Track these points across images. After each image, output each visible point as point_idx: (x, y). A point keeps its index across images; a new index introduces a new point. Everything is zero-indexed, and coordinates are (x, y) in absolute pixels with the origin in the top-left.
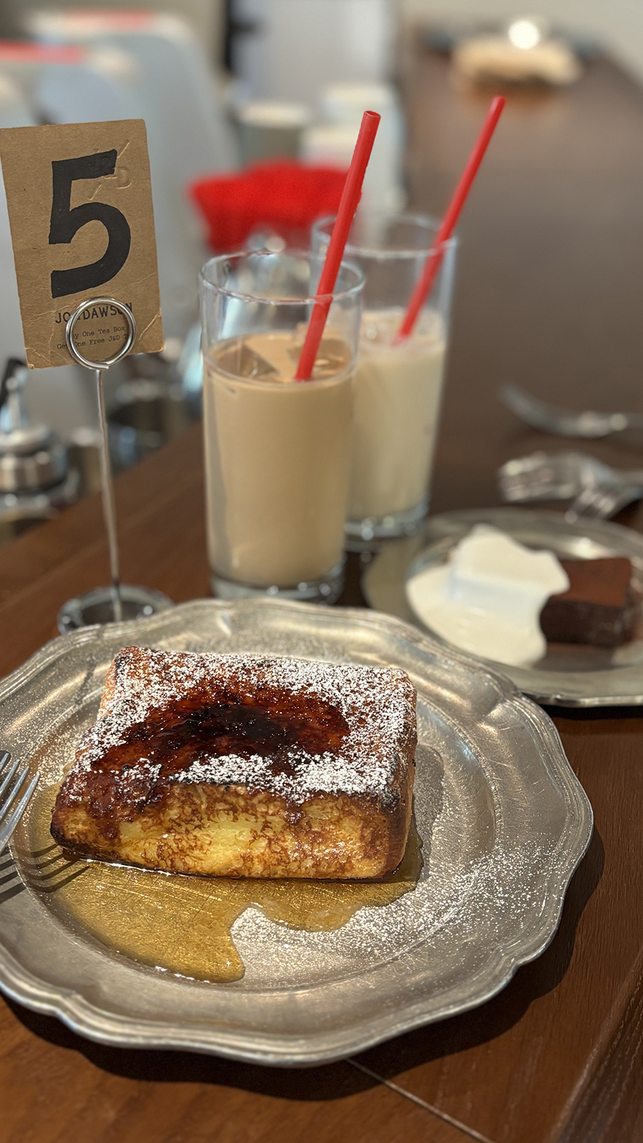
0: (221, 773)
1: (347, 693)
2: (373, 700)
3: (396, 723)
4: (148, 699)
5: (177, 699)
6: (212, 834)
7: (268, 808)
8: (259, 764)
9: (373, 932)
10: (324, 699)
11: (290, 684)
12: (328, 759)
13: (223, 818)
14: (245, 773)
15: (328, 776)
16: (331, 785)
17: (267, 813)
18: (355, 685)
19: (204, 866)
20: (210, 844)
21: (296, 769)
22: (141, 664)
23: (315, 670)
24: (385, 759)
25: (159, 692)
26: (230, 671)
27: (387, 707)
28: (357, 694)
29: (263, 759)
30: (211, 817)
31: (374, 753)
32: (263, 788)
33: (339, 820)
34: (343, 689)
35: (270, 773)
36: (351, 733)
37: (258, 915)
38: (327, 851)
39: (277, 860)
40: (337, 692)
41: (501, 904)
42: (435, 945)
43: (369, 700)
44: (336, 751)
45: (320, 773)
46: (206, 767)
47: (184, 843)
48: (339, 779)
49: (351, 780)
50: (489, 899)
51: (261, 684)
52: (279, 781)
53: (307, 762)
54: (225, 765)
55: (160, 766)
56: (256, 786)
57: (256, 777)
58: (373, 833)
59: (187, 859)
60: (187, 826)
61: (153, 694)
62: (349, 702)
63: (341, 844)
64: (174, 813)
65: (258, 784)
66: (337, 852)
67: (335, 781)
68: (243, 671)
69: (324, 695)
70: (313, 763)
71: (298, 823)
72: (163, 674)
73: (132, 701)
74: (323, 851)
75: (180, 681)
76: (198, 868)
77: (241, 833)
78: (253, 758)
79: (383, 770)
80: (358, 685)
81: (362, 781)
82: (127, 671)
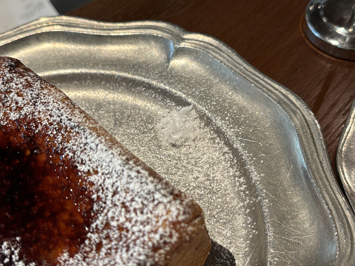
2: (129, 227)
26: (48, 121)
28: (124, 210)
34: (118, 196)
43: (127, 224)
51: (61, 147)
62: (110, 214)
75: (10, 110)
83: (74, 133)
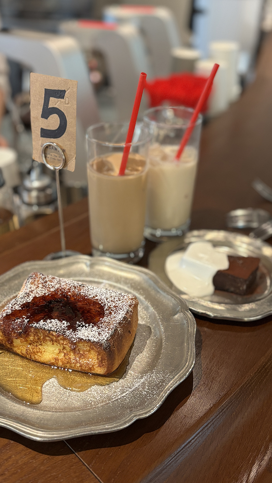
0: (49, 326)
1: (109, 301)
2: (118, 305)
3: (121, 316)
4: (35, 293)
5: (46, 295)
6: (45, 348)
7: (64, 342)
8: (65, 324)
9: (95, 395)
10: (100, 302)
11: (89, 294)
12: (91, 326)
13: (49, 343)
14: (57, 327)
15: (87, 333)
16: (86, 337)
17: (63, 344)
18: (113, 299)
19: (41, 359)
20: (44, 352)
21: (77, 329)
22: (37, 280)
23: (99, 291)
24: (110, 330)
25: (41, 291)
26: (69, 287)
27: (121, 309)
28: (113, 302)
29: (67, 323)
30: (44, 341)
31: (108, 327)
32: (62, 334)
33: (89, 351)
34: (109, 299)
35: (67, 329)
36: (104, 318)
37: (55, 381)
38: (85, 362)
39: (67, 362)
40: (106, 300)
41: (144, 393)
42: (112, 405)
43: (116, 305)
44: (95, 324)
45: (85, 331)
46: (45, 323)
47: (35, 350)
48: (91, 335)
49: (94, 336)
50: (141, 391)
51: (79, 293)
52: (68, 333)
53: (83, 326)
54: (52, 323)
55: (28, 320)
56: (60, 333)
57: (61, 330)
58: (101, 357)
59: (36, 356)
60: (37, 344)
61: (38, 292)
62: (109, 305)
63: (90, 360)
64: (31, 338)
65: (60, 332)
66: (89, 362)
67: (89, 336)
68: (73, 287)
69: (100, 301)
70: (84, 327)
71: (75, 349)
72: (44, 284)
73: (28, 293)
74: (83, 361)
75: (49, 288)
76: (39, 360)
77: (55, 349)
78: (63, 322)
79: (107, 334)
80: (114, 299)
81: (98, 337)
82: (30, 282)
83: (82, 287)
